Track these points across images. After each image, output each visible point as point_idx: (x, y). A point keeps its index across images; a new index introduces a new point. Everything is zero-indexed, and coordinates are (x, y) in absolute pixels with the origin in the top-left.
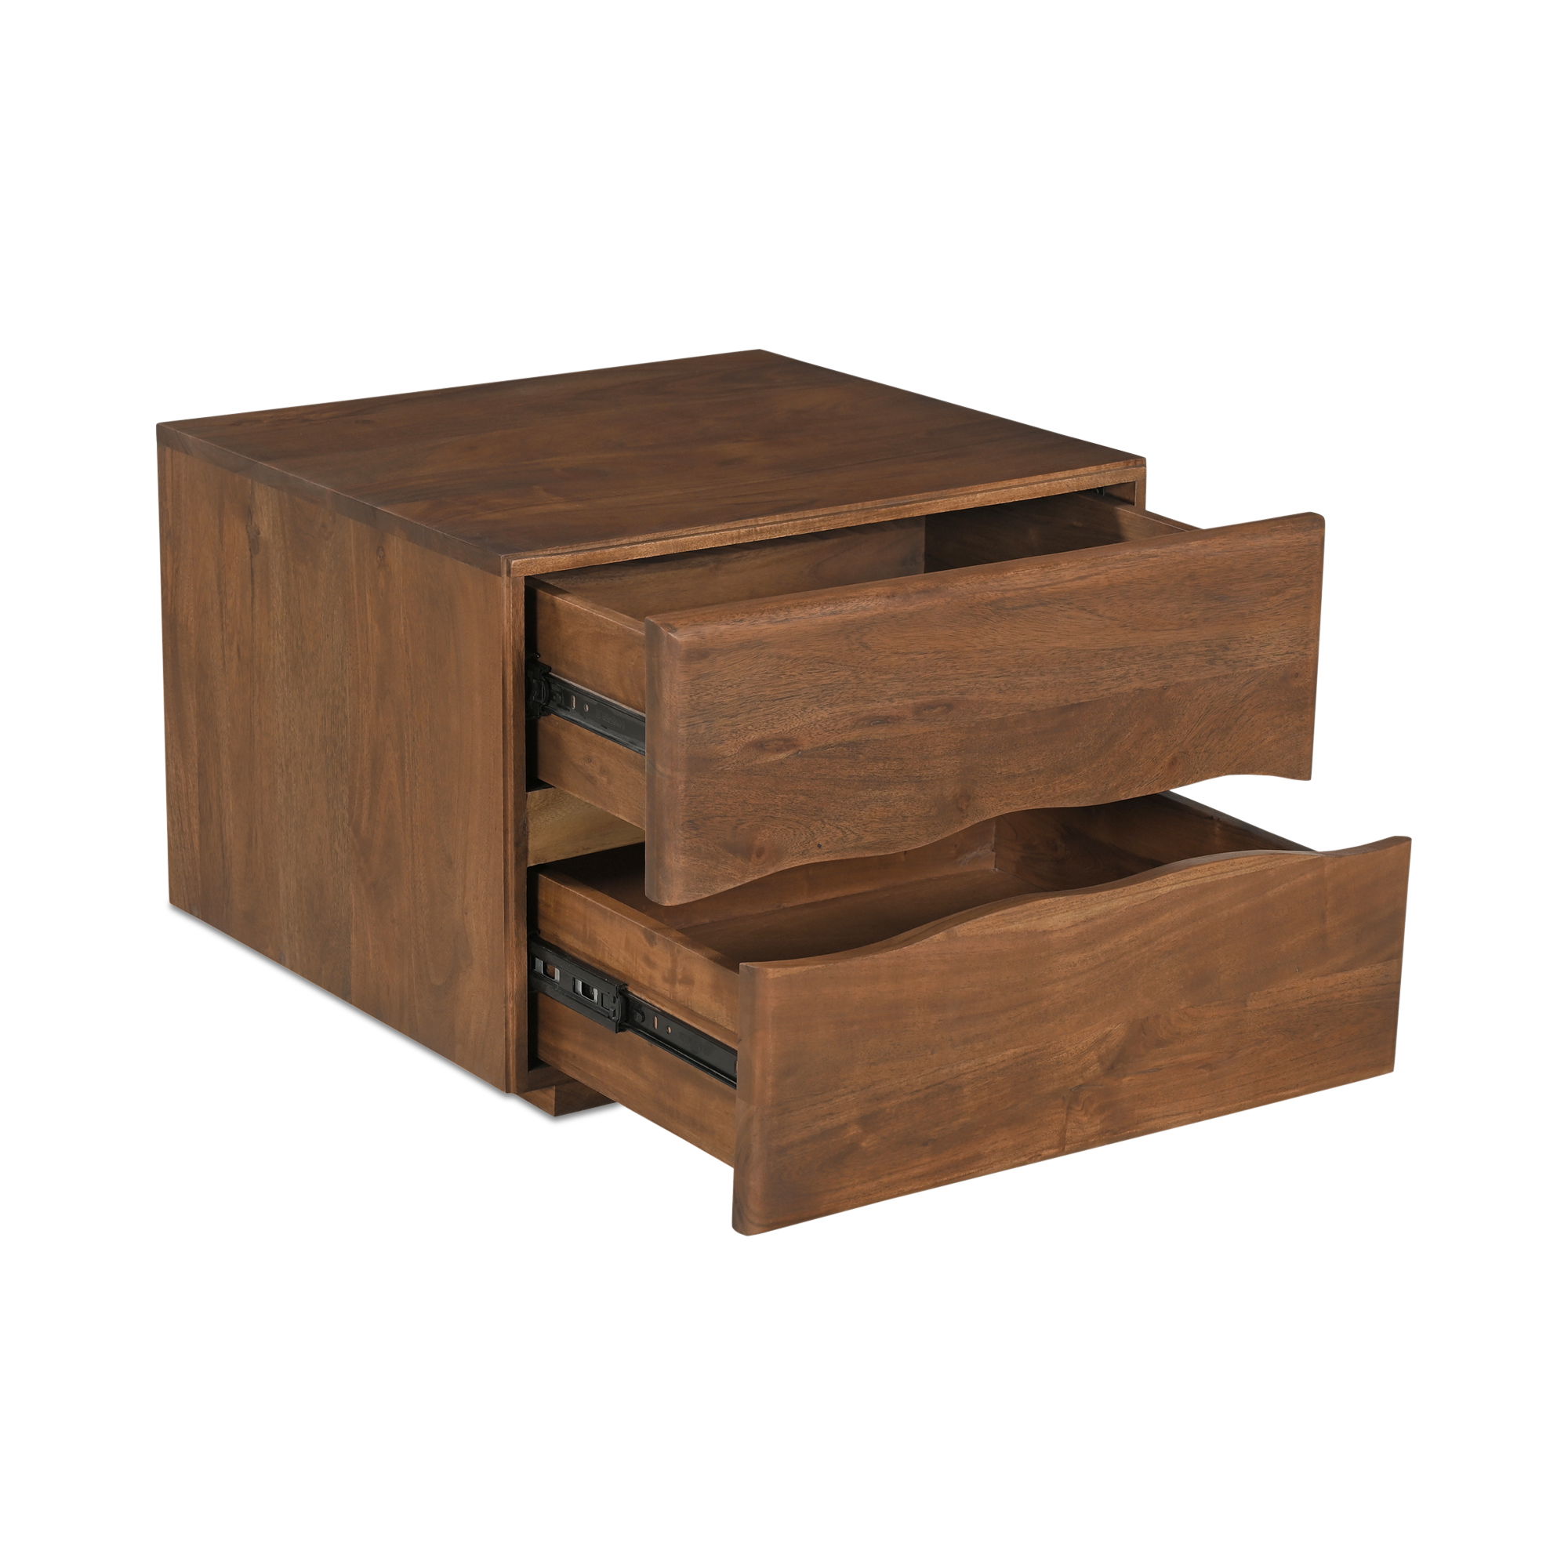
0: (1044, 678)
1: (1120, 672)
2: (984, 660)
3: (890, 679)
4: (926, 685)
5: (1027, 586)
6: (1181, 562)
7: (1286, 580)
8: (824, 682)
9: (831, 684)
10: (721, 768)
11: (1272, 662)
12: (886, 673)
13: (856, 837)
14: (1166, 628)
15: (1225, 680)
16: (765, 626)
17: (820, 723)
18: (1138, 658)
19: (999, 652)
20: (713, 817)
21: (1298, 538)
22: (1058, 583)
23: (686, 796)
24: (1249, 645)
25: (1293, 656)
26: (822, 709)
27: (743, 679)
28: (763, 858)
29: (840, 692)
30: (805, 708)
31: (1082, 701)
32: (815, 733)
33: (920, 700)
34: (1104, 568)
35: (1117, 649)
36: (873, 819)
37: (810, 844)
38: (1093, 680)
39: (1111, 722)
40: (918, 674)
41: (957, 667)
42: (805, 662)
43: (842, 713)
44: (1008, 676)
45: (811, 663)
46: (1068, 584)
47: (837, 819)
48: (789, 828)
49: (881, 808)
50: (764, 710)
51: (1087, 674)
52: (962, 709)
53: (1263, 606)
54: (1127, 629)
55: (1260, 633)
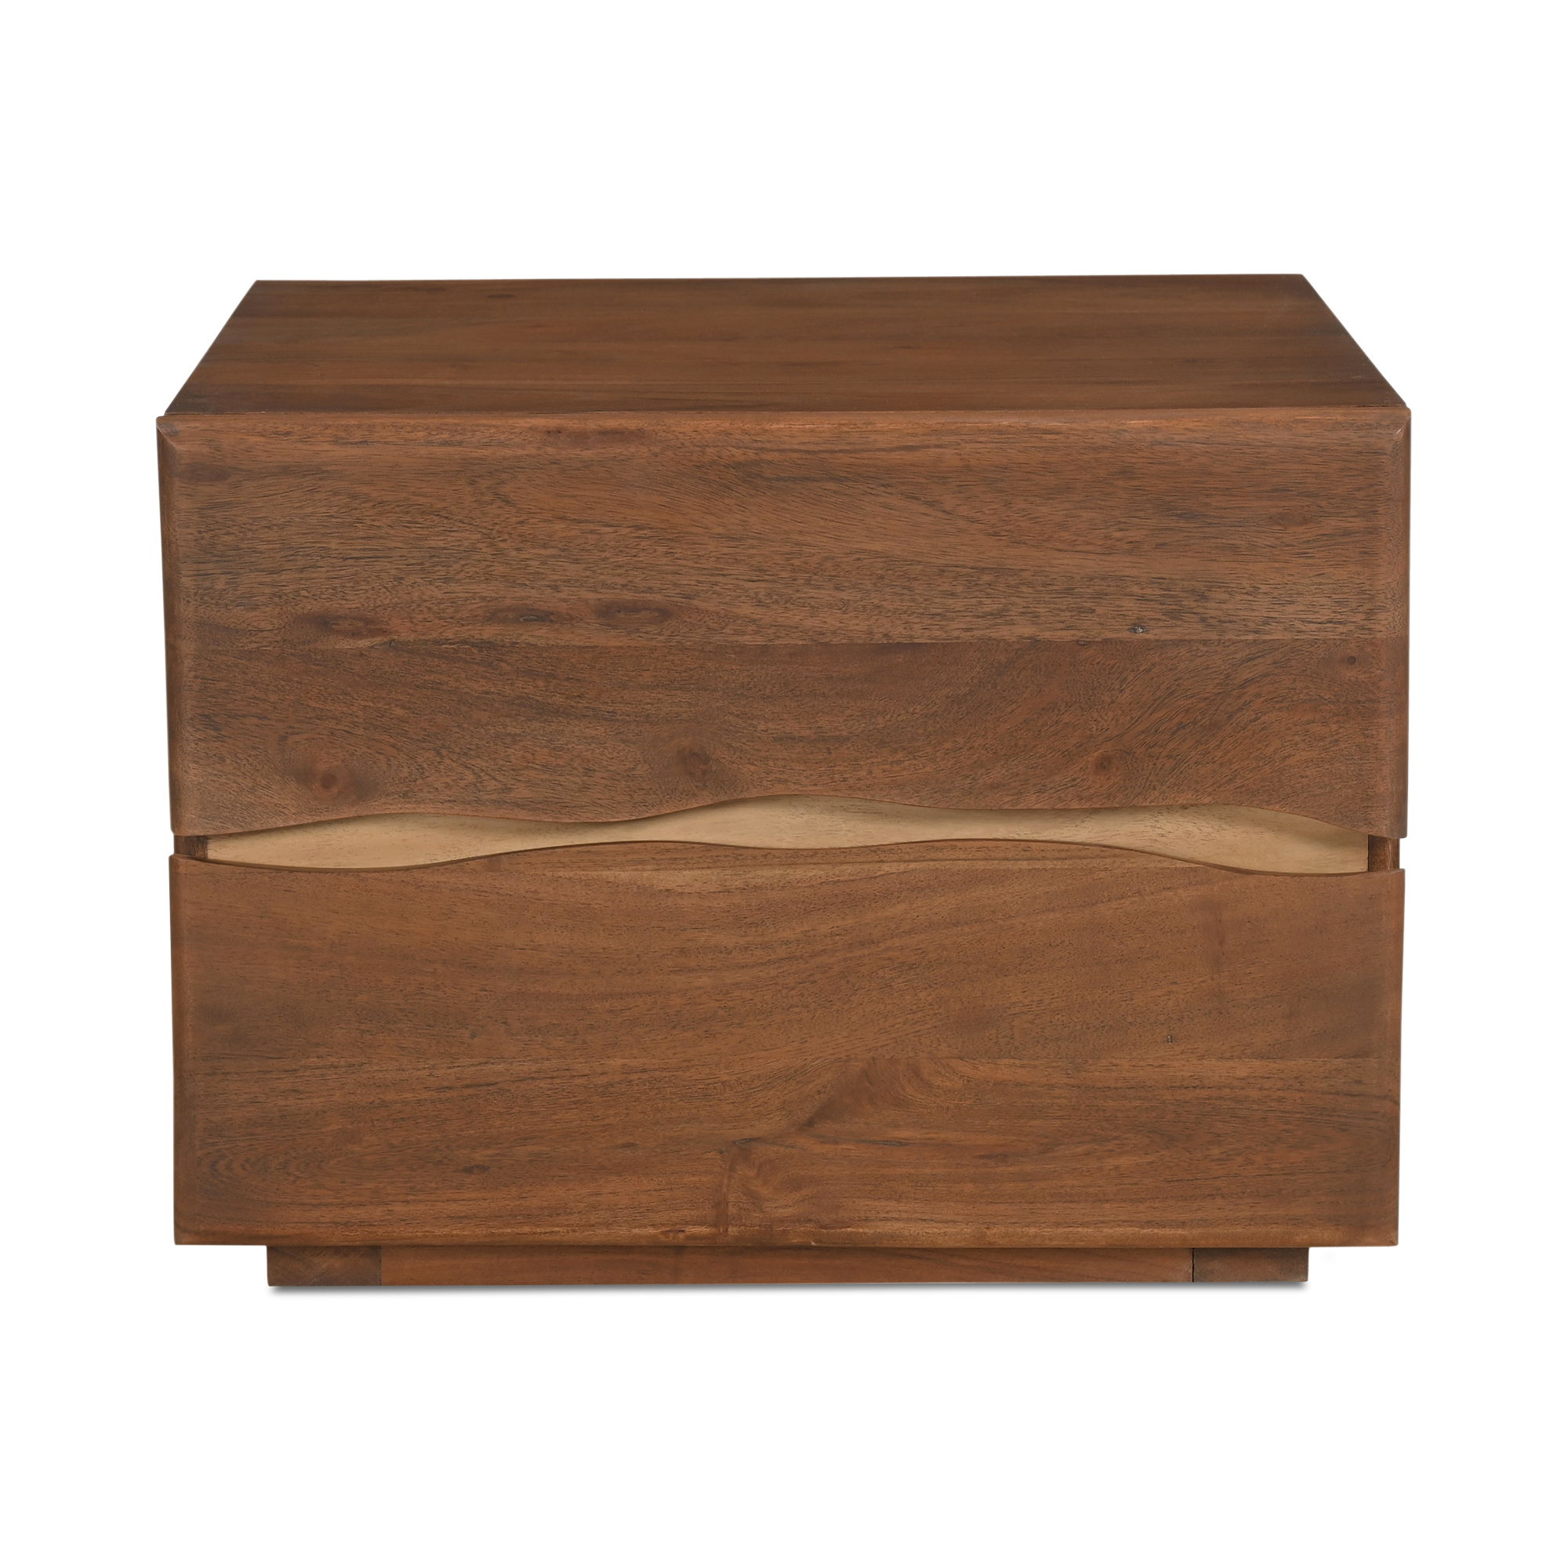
0: (844, 595)
1: (990, 606)
2: (726, 550)
3: (553, 556)
4: (619, 575)
5: (803, 448)
7: (1323, 503)
8: (433, 544)
9: (445, 548)
10: (255, 645)
11: (1299, 632)
12: (545, 546)
13: (500, 786)
14: (1078, 548)
15: (1203, 648)
16: (326, 447)
17: (428, 604)
18: (1024, 589)
19: (755, 542)
20: (244, 716)
22: (863, 450)
23: (196, 677)
24: (1251, 598)
25: (1341, 629)
26: (431, 583)
27: (288, 519)
28: (335, 790)
29: (463, 562)
30: (402, 578)
31: (916, 641)
32: (420, 617)
33: (607, 595)
34: (952, 438)
35: (983, 569)
36: (530, 765)
37: (418, 783)
38: (939, 611)
39: (975, 681)
40: (603, 555)
41: (676, 556)
42: (397, 509)
43: (467, 595)
44: (774, 581)
45: (407, 513)
46: (882, 455)
47: (465, 754)
48: (379, 753)
49: (545, 749)
50: (328, 571)
51: (926, 600)
52: (689, 620)
53: (1277, 539)
54: (1000, 540)
55: (1271, 582)
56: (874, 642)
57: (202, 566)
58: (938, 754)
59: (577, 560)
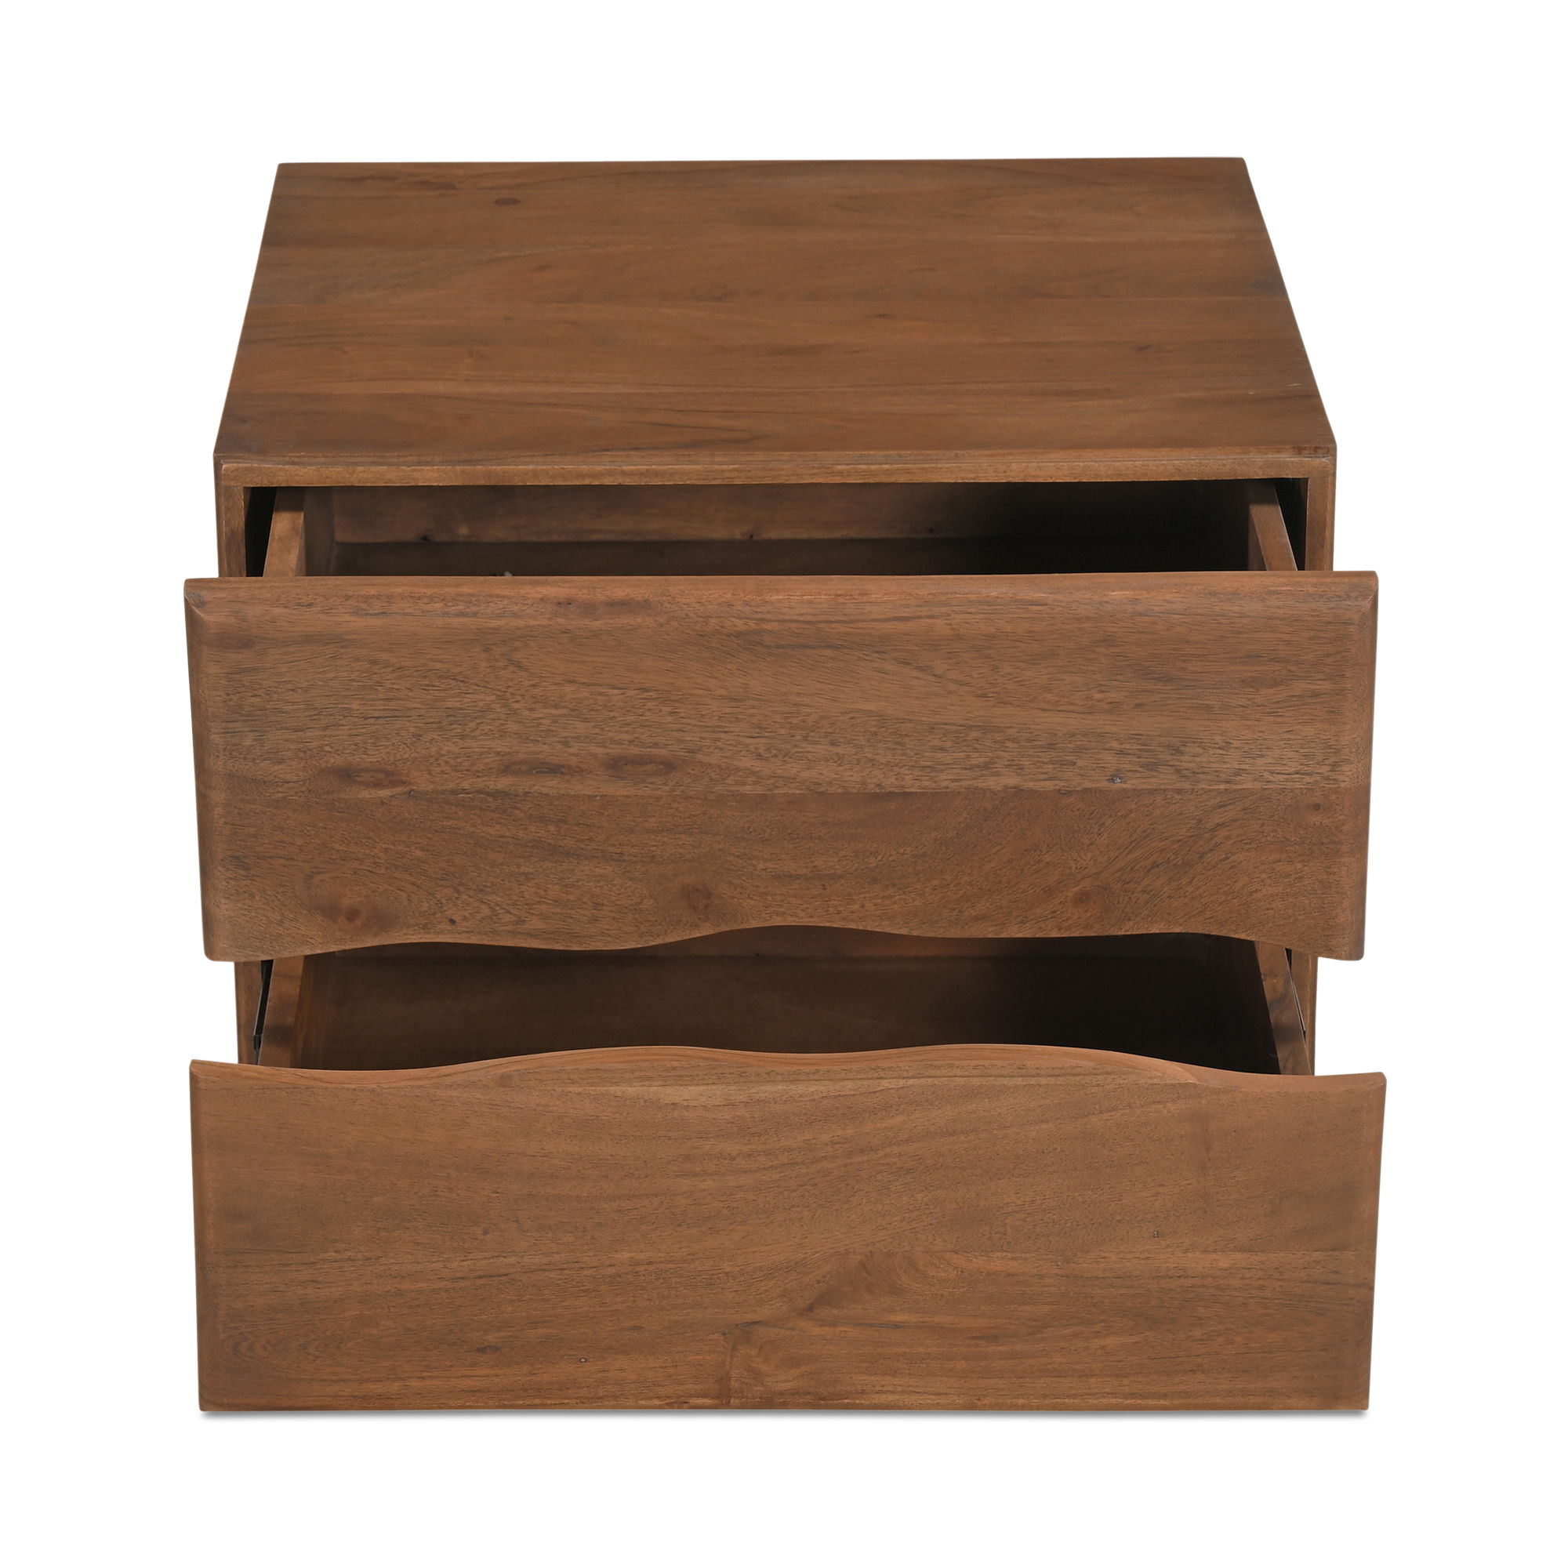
0: (840, 750)
1: (977, 759)
2: (728, 710)
3: (563, 716)
4: (626, 732)
5: (801, 618)
6: (1087, 619)
7: (1293, 668)
8: (449, 705)
9: (461, 709)
10: (282, 795)
11: (1268, 782)
12: (556, 707)
13: (514, 919)
14: (1060, 708)
15: (1177, 796)
16: (347, 618)
17: (444, 758)
18: (1009, 744)
19: (756, 703)
20: (272, 857)
22: (859, 621)
23: (226, 823)
24: (1223, 752)
25: (1308, 779)
26: (448, 739)
27: (311, 682)
28: (358, 922)
29: (478, 721)
30: (420, 736)
31: (907, 790)
32: (438, 769)
33: (615, 751)
34: (944, 610)
35: (972, 726)
36: (543, 900)
37: (437, 916)
38: (929, 764)
39: (962, 825)
40: (612, 714)
41: (681, 715)
42: (415, 674)
43: (483, 750)
44: (773, 738)
45: (425, 677)
46: (877, 625)
47: (481, 890)
48: (399, 890)
49: (556, 887)
50: (350, 729)
51: (916, 754)
52: (692, 772)
53: (1249, 699)
54: (988, 701)
55: (1243, 738)
56: (866, 791)
57: (230, 725)
58: (927, 890)
59: (586, 718)
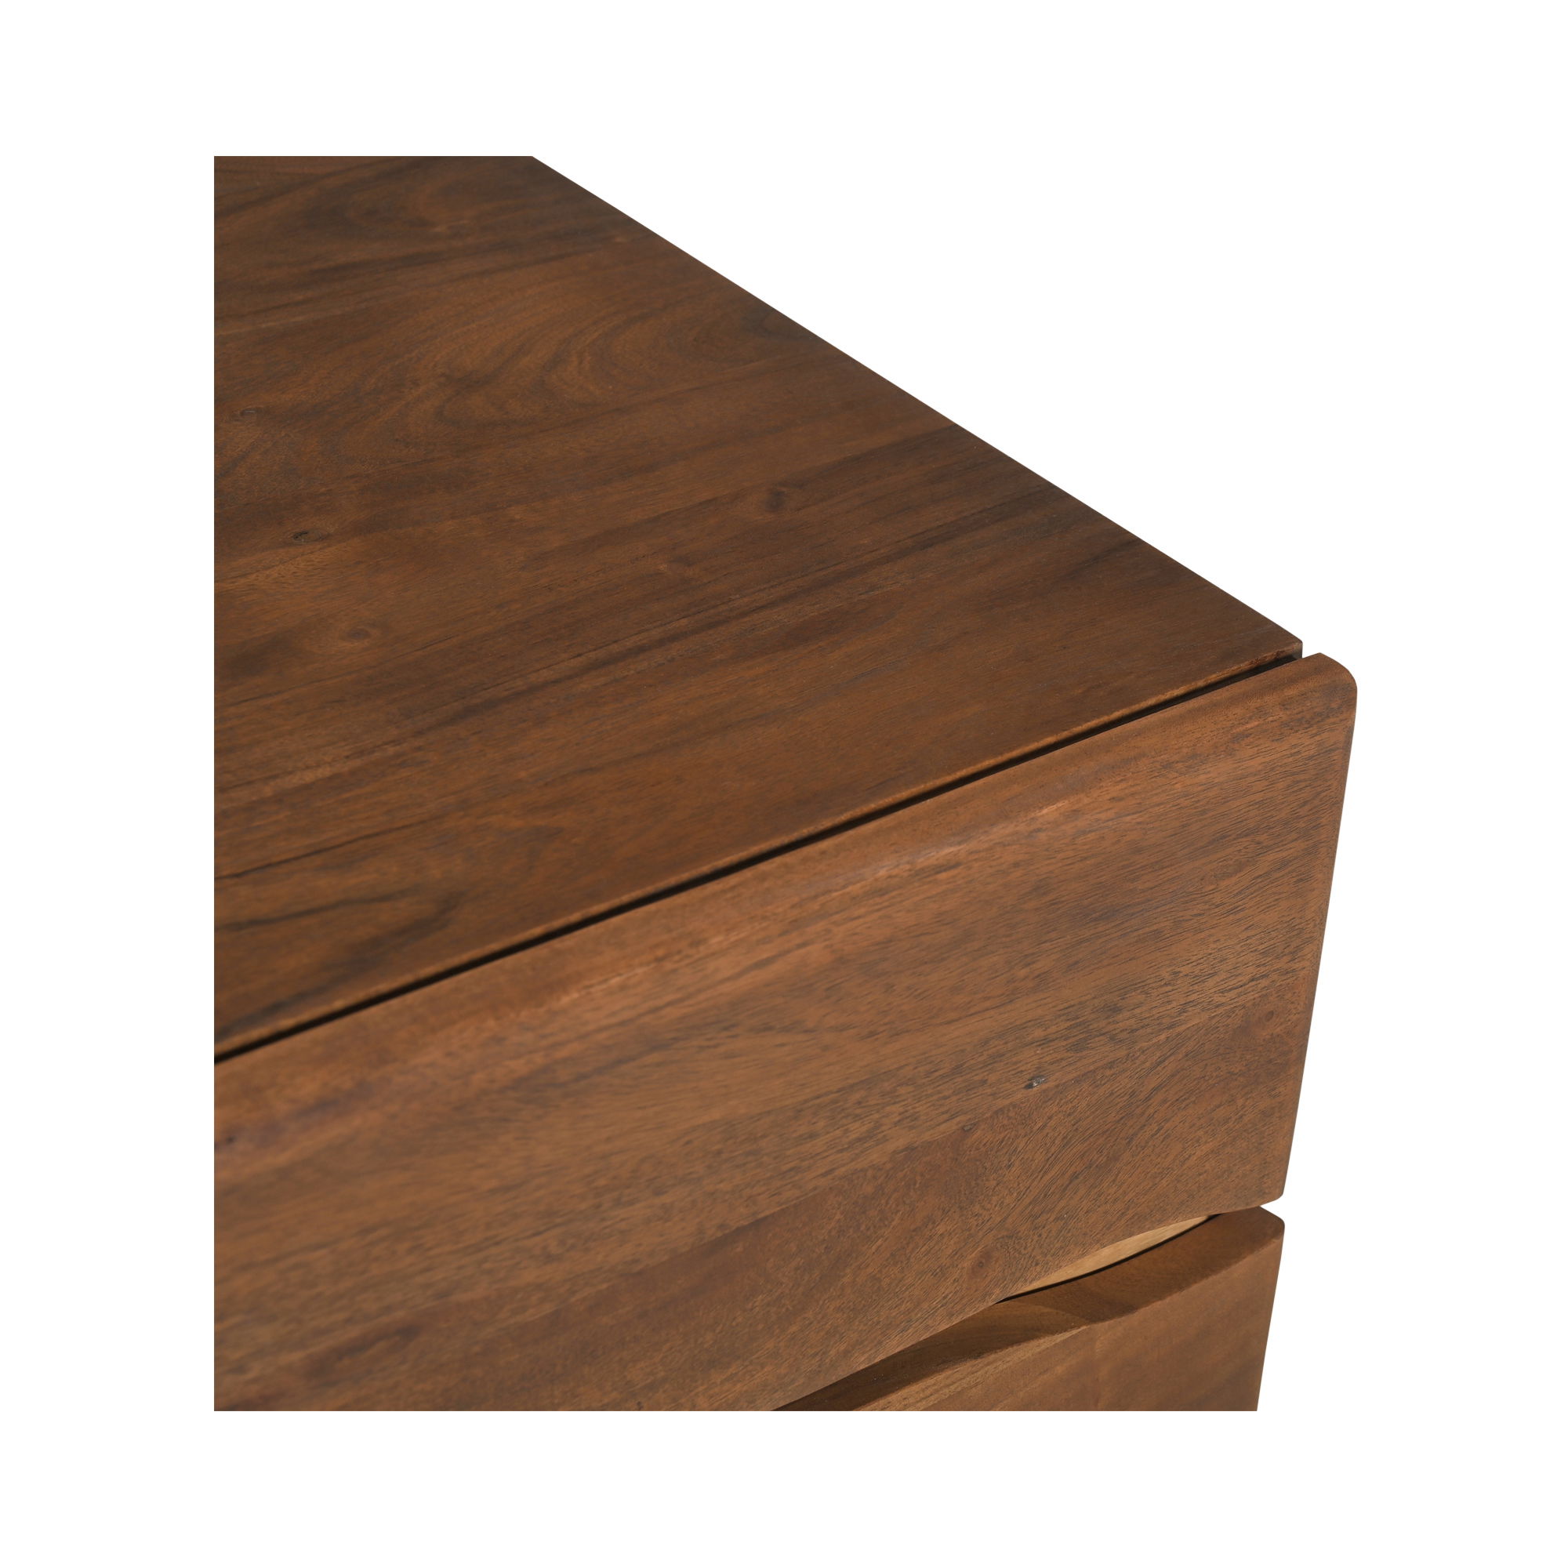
0: (666, 1199)
1: (857, 1129)
2: (500, 1208)
4: (338, 1310)
5: (613, 1020)
6: (1016, 865)
7: (1261, 837)
11: (1218, 1006)
14: (972, 1011)
15: (1108, 1072)
18: (902, 1090)
19: (543, 1180)
21: (1295, 746)
22: (699, 991)
24: (1169, 988)
25: (1264, 983)
31: (761, 1216)
33: (323, 1345)
34: (821, 927)
35: (853, 1086)
38: (792, 1165)
39: (833, 1233)
40: (315, 1291)
41: (428, 1245)
44: (570, 1221)
46: (726, 987)
51: (775, 1158)
52: (445, 1326)
53: (1206, 902)
54: (877, 1039)
55: (1194, 958)
56: (703, 1242)
58: (781, 1344)
59: (272, 1315)
